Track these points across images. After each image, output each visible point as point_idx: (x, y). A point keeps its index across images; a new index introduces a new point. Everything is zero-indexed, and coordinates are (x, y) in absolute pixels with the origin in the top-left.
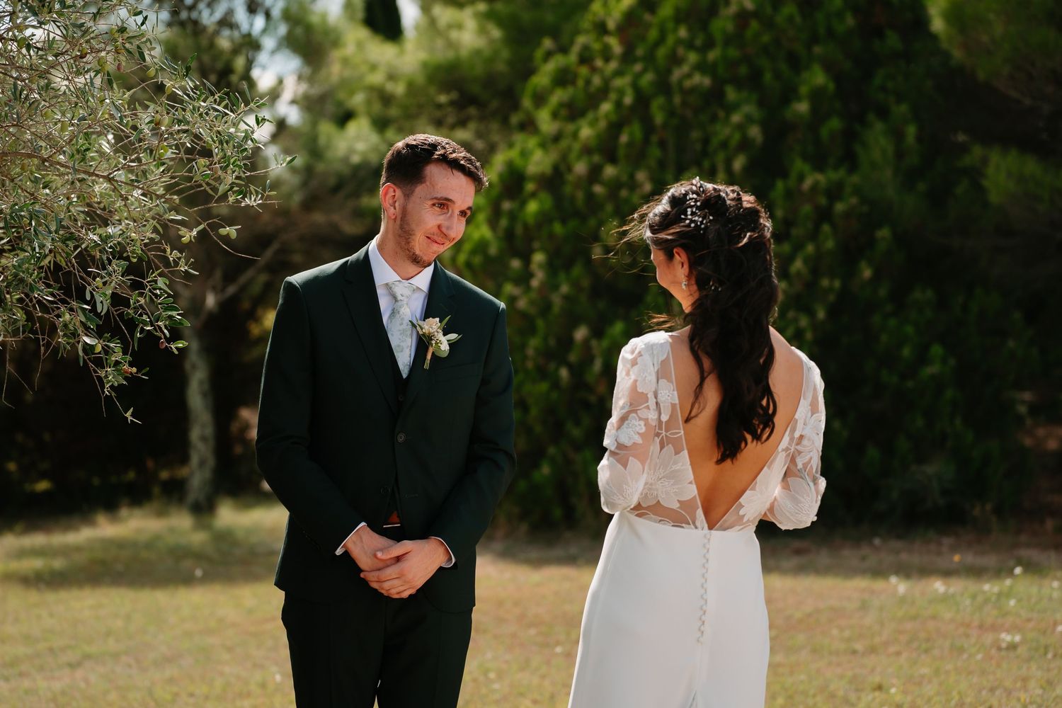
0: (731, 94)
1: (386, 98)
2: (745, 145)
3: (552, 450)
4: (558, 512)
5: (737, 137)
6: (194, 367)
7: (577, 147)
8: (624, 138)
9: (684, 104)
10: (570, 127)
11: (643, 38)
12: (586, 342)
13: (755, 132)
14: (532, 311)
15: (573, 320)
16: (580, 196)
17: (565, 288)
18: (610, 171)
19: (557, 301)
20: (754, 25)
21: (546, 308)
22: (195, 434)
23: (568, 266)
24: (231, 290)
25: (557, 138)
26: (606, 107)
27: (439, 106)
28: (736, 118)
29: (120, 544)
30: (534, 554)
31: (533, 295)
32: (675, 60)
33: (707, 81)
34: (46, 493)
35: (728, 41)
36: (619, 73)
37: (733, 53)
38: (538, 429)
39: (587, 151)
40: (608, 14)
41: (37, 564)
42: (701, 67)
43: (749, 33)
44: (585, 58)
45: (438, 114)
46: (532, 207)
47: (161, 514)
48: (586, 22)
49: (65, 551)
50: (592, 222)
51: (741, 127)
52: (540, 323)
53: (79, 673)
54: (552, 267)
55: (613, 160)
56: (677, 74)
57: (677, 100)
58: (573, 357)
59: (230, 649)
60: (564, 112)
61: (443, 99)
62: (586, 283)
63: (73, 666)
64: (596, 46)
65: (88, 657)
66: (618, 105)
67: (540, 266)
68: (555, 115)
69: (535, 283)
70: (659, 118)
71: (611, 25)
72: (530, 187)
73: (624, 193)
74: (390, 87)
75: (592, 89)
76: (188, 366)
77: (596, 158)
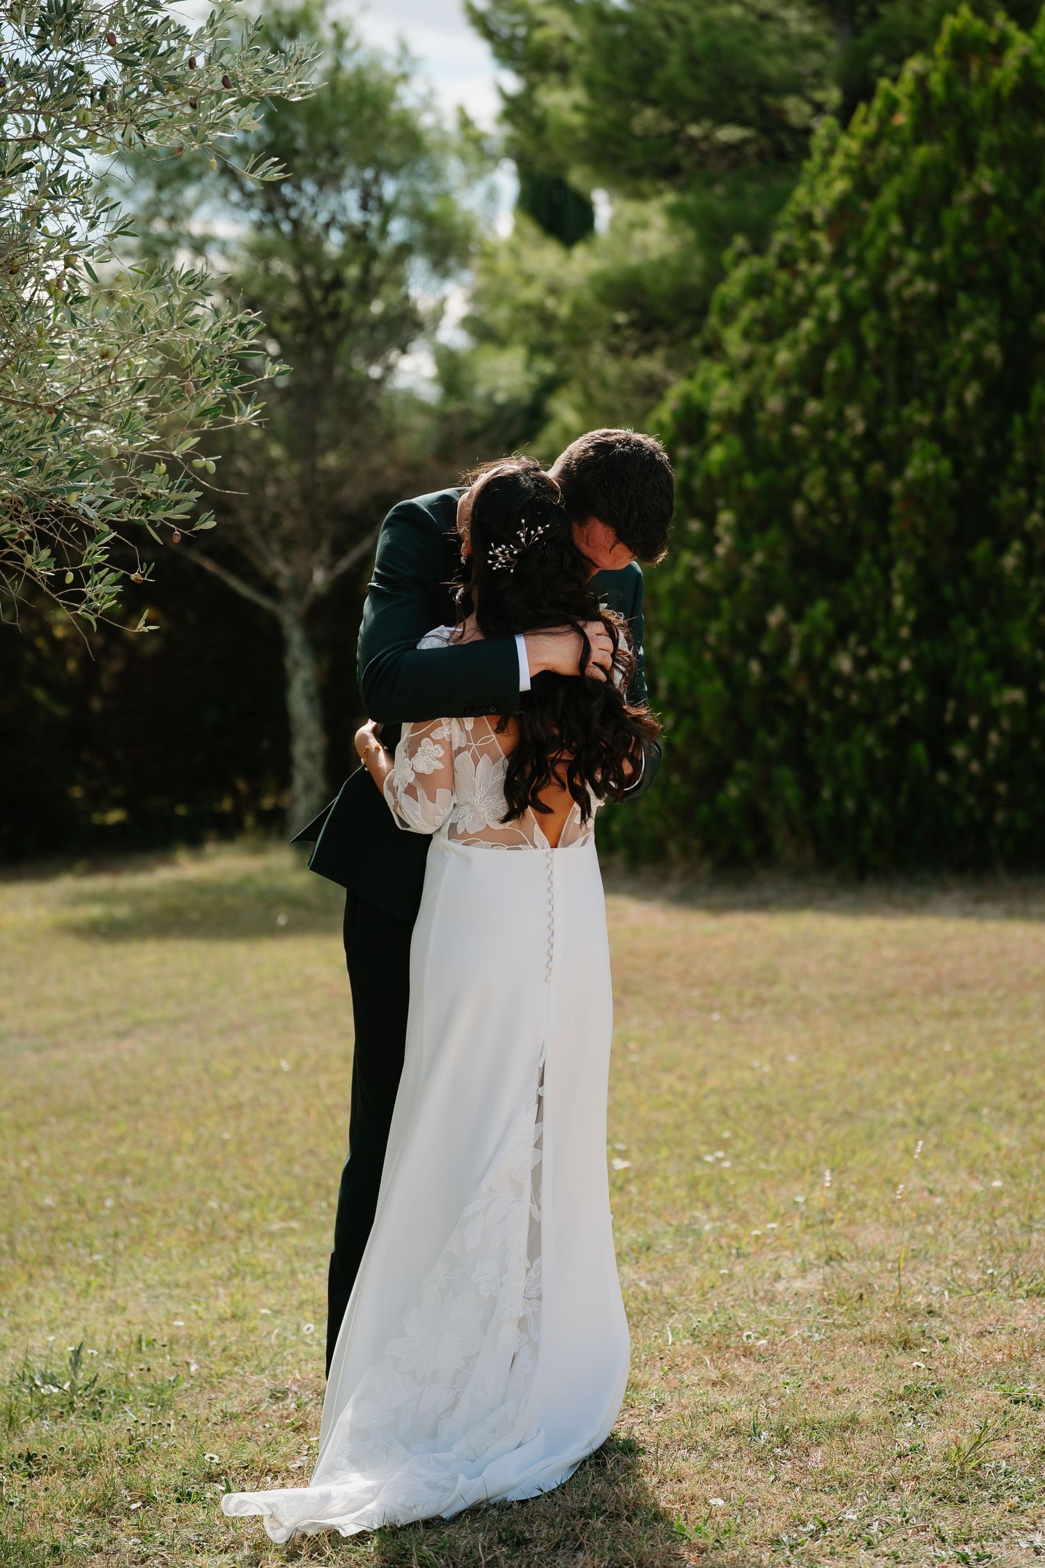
0: (964, 302)
1: (546, 319)
2: (980, 368)
3: (741, 765)
4: (748, 847)
5: (969, 358)
6: (297, 664)
7: (772, 376)
8: (831, 365)
9: (905, 319)
10: (765, 350)
11: (858, 234)
12: (783, 628)
13: (992, 352)
14: (717, 586)
15: (768, 599)
16: (775, 438)
17: (759, 558)
18: (813, 407)
19: (748, 571)
20: (997, 212)
21: (732, 584)
22: (299, 749)
23: (763, 527)
24: (344, 564)
25: (748, 365)
26: (807, 325)
27: (616, 328)
28: (968, 335)
29: (201, 888)
30: (717, 899)
31: (719, 566)
32: (889, 264)
33: (932, 288)
34: (119, 826)
35: (963, 235)
36: (825, 280)
37: (969, 249)
38: (717, 740)
39: (784, 381)
40: (815, 201)
41: (96, 911)
42: (925, 271)
43: (990, 224)
44: (786, 262)
45: (614, 340)
46: (717, 454)
47: (257, 851)
48: (786, 216)
49: (133, 897)
50: (791, 472)
51: (974, 347)
52: (725, 604)
53: (126, 1044)
54: (742, 530)
55: (817, 392)
56: (893, 282)
57: (895, 314)
58: (766, 646)
59: (314, 1015)
60: (758, 330)
61: (621, 318)
62: (783, 551)
63: (121, 1035)
64: (800, 244)
65: (140, 1024)
66: (822, 322)
67: (728, 528)
68: (746, 335)
69: (721, 550)
70: (871, 340)
71: (819, 217)
72: (714, 428)
73: (831, 435)
74: (550, 303)
75: (793, 300)
76: (288, 663)
77: (795, 390)
